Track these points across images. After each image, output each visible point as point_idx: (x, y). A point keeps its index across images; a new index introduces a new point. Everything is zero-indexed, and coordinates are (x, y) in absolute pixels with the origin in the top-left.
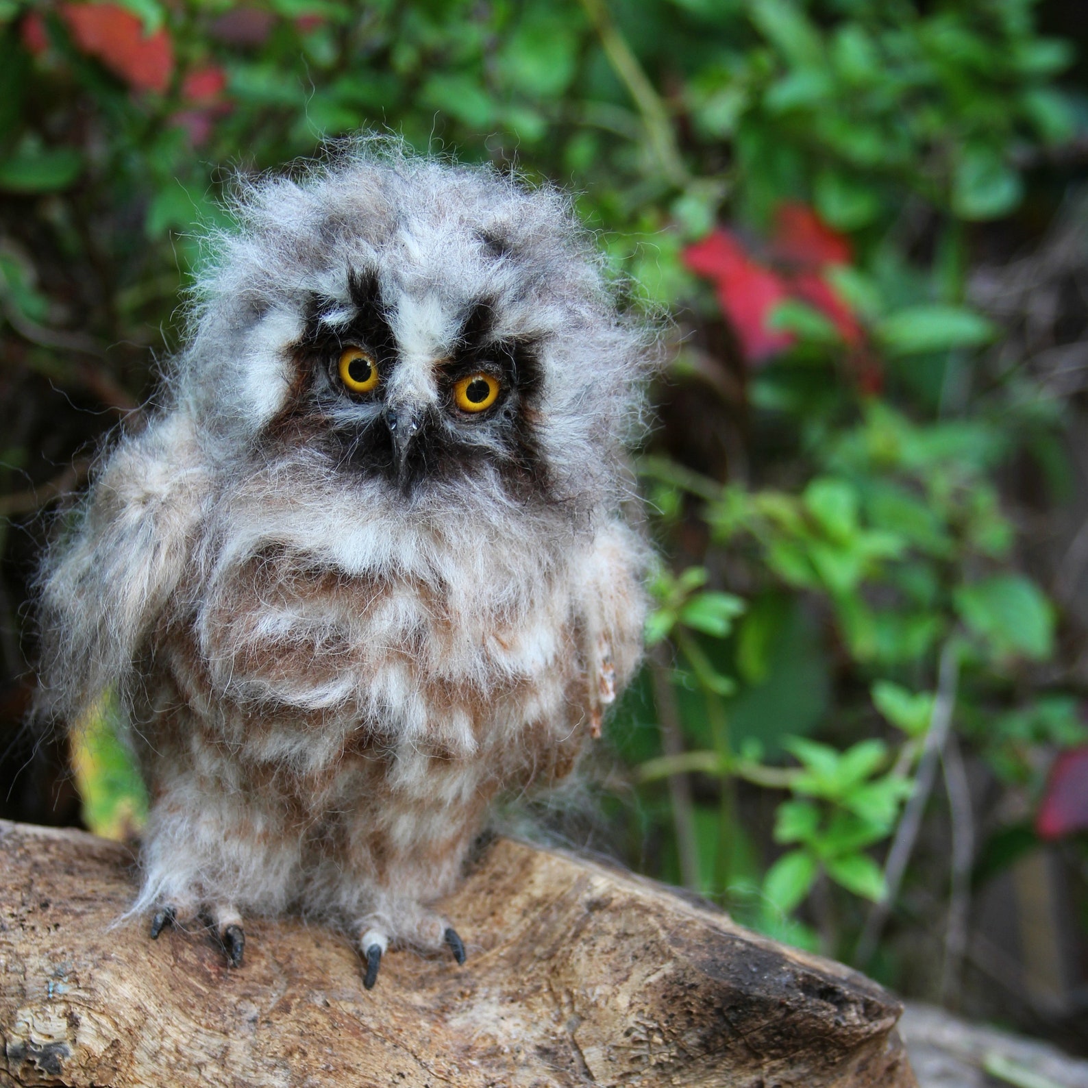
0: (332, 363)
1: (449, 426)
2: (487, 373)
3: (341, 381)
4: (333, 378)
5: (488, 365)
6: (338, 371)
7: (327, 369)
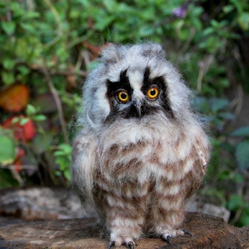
0: (117, 97)
1: (149, 103)
2: (154, 87)
3: (120, 100)
4: (118, 100)
5: (154, 85)
6: (118, 98)
7: (116, 99)
